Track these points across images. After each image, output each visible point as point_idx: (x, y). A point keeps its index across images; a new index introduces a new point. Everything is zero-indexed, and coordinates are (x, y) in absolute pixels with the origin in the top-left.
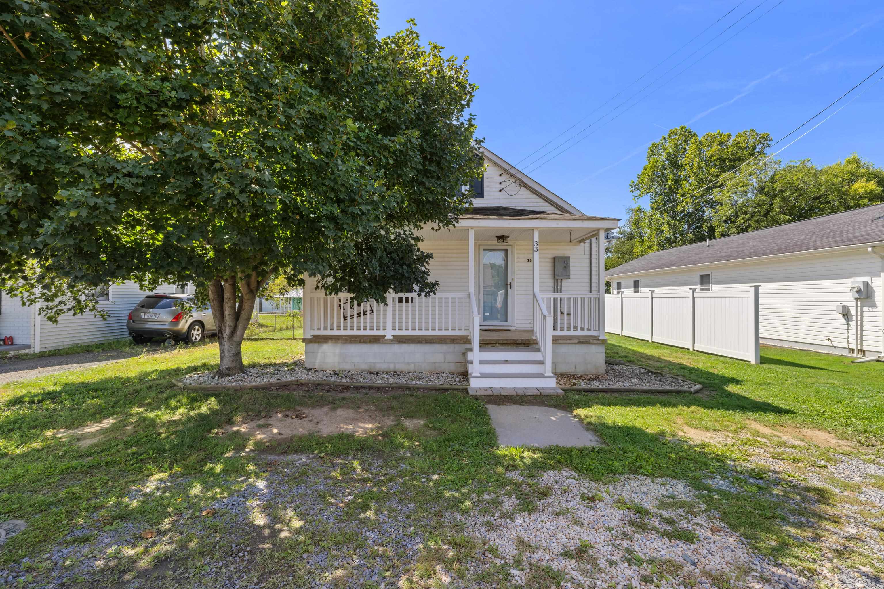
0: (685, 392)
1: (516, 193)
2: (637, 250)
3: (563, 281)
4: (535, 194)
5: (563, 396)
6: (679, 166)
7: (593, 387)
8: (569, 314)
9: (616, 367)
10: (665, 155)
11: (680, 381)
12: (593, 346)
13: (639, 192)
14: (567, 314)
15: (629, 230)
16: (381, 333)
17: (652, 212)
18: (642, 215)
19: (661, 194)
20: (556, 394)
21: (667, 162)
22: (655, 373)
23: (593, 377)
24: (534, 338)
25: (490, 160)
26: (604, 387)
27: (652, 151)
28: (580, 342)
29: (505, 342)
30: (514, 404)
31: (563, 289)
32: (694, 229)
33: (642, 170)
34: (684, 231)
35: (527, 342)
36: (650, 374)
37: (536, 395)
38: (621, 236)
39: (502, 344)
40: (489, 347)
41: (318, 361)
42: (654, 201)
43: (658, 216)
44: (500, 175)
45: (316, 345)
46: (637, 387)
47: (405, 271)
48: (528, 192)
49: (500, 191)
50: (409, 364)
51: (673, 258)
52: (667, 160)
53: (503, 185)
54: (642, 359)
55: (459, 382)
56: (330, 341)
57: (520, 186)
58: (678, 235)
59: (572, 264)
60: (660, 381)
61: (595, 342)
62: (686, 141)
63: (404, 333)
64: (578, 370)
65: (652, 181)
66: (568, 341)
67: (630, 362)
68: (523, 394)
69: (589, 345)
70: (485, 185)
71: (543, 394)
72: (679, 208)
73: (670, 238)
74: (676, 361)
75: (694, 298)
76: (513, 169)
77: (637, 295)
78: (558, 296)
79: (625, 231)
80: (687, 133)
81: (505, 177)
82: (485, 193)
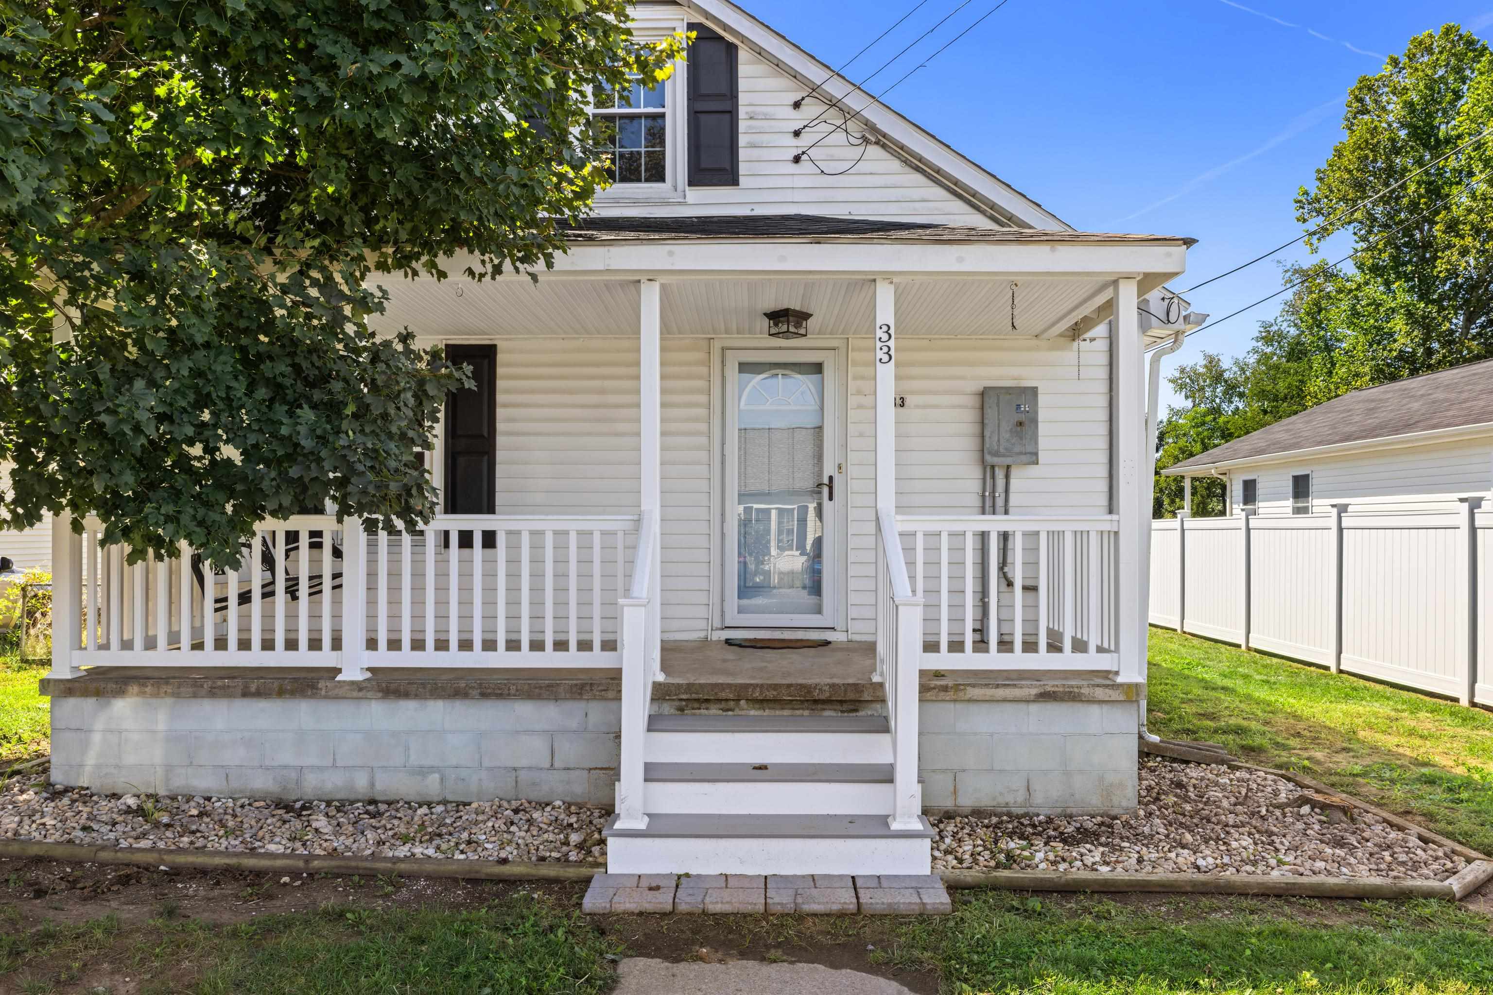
0: (1428, 895)
1: (846, 166)
2: (1315, 385)
3: (1014, 472)
4: (917, 169)
5: (945, 918)
6: (1438, 140)
7: (1078, 873)
8: (1031, 589)
9: (1194, 773)
10: (1395, 108)
11: (1413, 841)
12: (1095, 710)
13: (1320, 221)
14: (1025, 588)
15: (1293, 331)
16: (324, 658)
17: (1360, 278)
18: (1330, 288)
19: (1386, 226)
20: (917, 910)
21: (1403, 134)
22: (1324, 807)
23: (1089, 825)
24: (876, 679)
25: (760, 52)
26: (1120, 874)
27: (1361, 100)
28: (1046, 696)
29: (771, 694)
30: (744, 955)
31: (1013, 500)
32: (1483, 327)
33: (1330, 156)
34: (1452, 332)
35: (851, 696)
36: (1306, 809)
37: (841, 915)
38: (1269, 350)
39: (762, 703)
40: (714, 711)
41: (91, 760)
42: (1364, 245)
43: (1376, 290)
44: (797, 105)
45: (89, 703)
46: (1247, 876)
47: (302, 429)
48: (895, 165)
49: (797, 159)
50: (422, 771)
51: (1416, 405)
52: (1403, 126)
53: (806, 139)
54: (1293, 742)
55: (580, 846)
56: (134, 689)
57: (866, 141)
58: (1436, 345)
59: (1042, 415)
60: (1339, 843)
61: (1100, 693)
62: (1458, 71)
63: (406, 658)
64: (1038, 798)
65: (1360, 186)
66: (1001, 693)
67: (1250, 751)
68: (790, 908)
69: (1078, 706)
70: (742, 140)
71: (866, 910)
72: (1441, 266)
73: (1414, 353)
74: (1410, 748)
75: (1473, 531)
76: (836, 80)
77: (1302, 521)
78: (994, 524)
79: (1281, 335)
80: (1461, 47)
81: (812, 109)
82: (743, 168)
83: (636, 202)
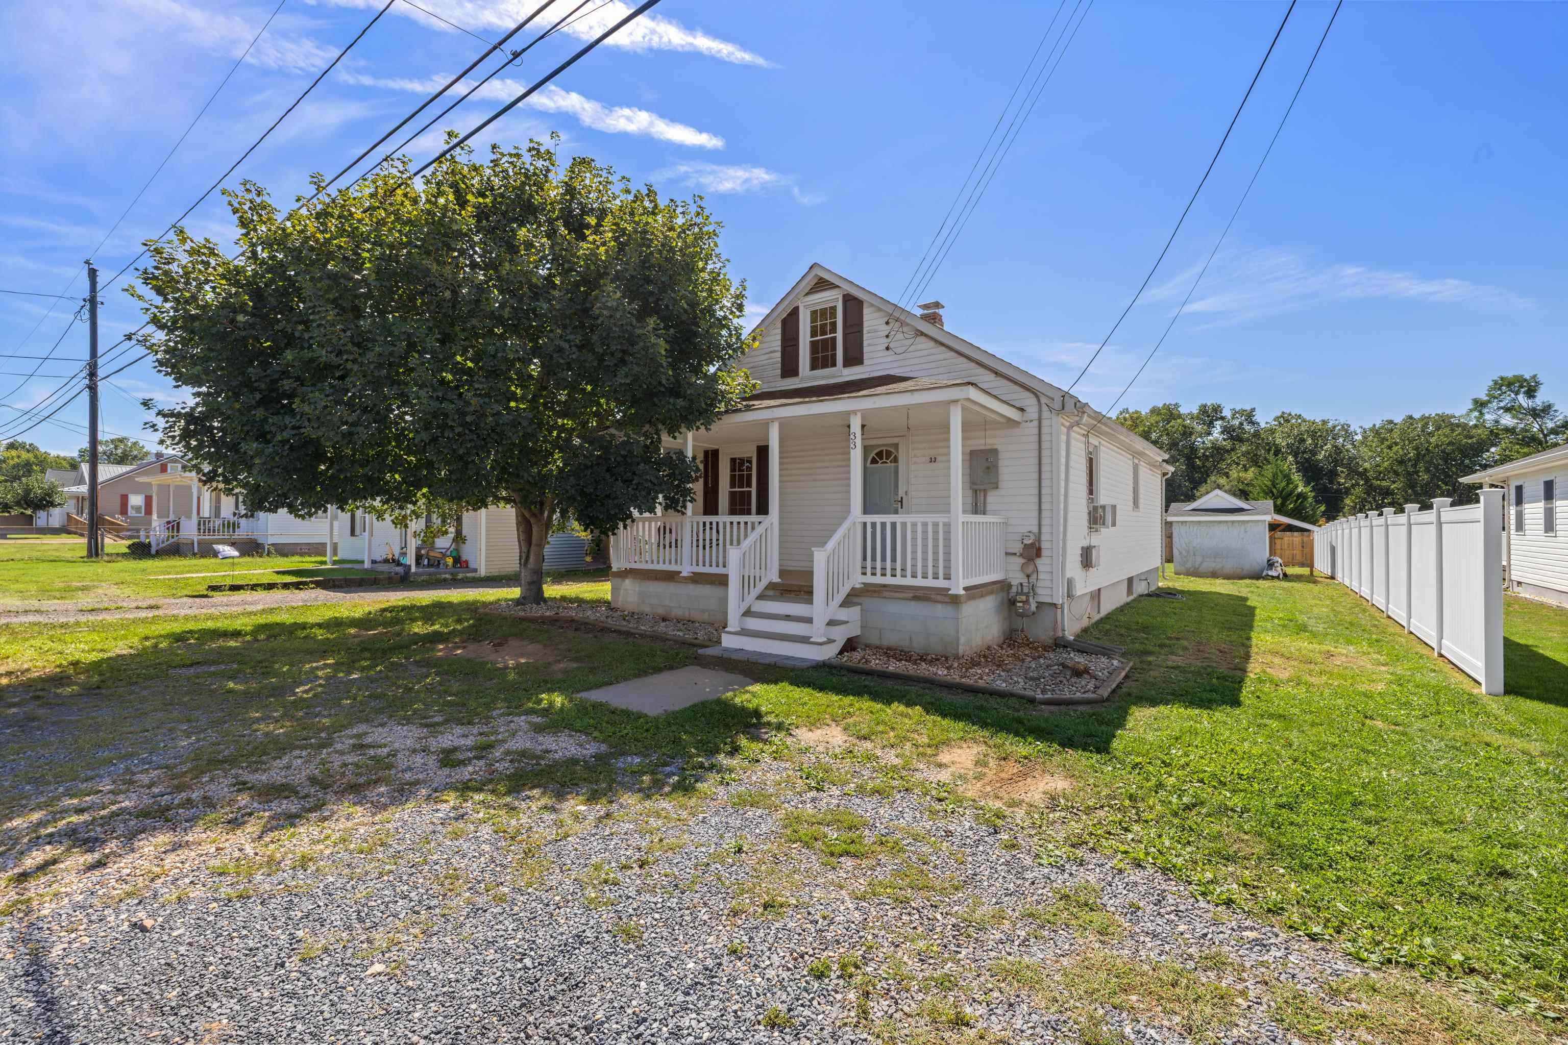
1: (905, 349)
3: (988, 493)
4: (942, 344)
12: (939, 606)
16: (677, 568)
28: (916, 598)
31: (989, 507)
40: (793, 595)
41: (621, 599)
44: (886, 325)
45: (619, 580)
48: (932, 344)
49: (887, 348)
53: (890, 339)
56: (630, 576)
57: (916, 335)
59: (1002, 463)
61: (939, 598)
64: (915, 645)
66: (897, 595)
69: (923, 604)
70: (865, 343)
75: (1440, 525)
82: (866, 356)
83: (823, 378)
